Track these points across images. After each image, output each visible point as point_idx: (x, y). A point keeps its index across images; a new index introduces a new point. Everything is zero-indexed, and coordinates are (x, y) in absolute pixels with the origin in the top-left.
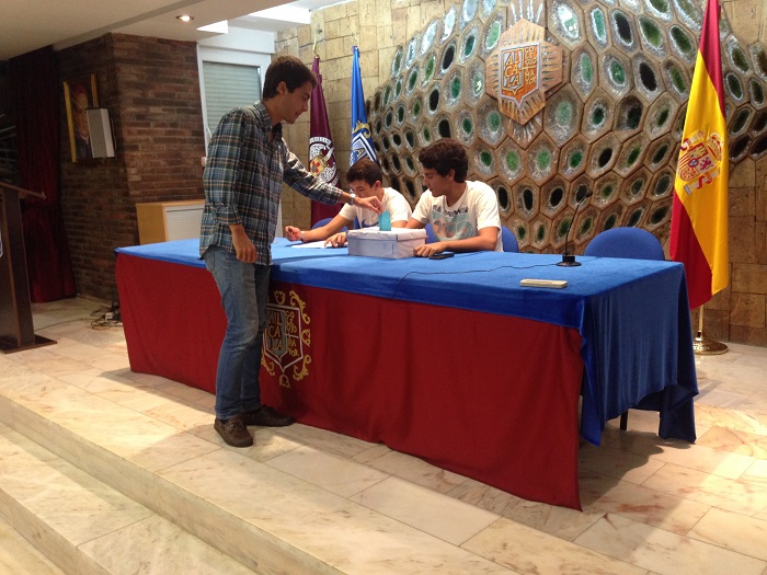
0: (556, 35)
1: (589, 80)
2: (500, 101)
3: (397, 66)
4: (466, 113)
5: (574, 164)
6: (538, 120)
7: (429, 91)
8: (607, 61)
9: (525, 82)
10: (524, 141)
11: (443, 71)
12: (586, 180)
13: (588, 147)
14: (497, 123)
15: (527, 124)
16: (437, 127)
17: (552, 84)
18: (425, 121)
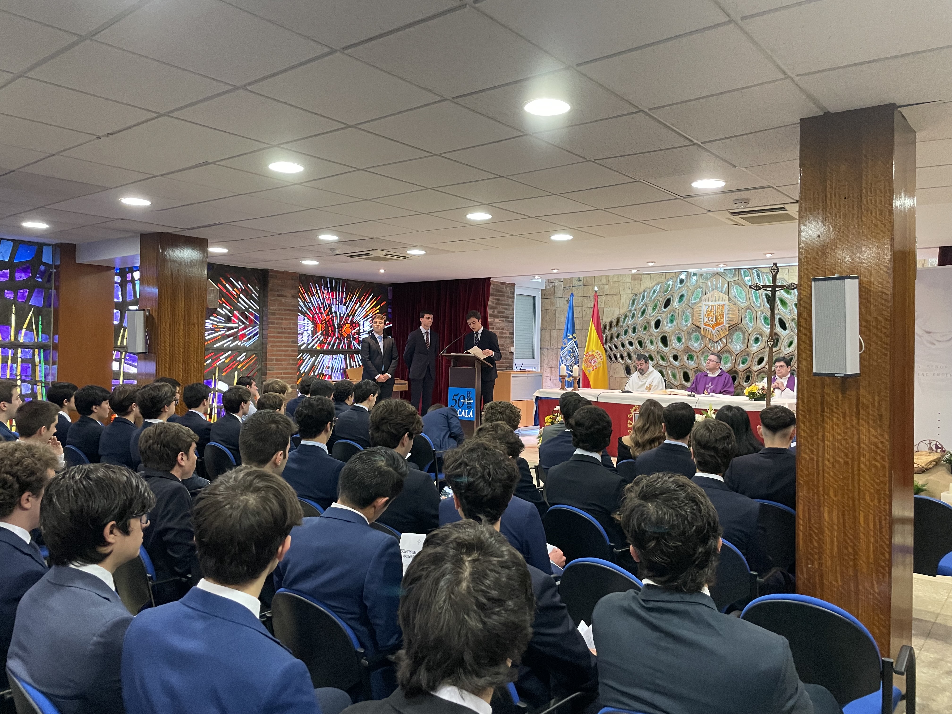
0: (734, 299)
1: (751, 323)
2: (702, 329)
3: (633, 304)
4: (679, 333)
5: (743, 363)
6: (724, 340)
7: (654, 319)
8: (761, 314)
9: (717, 321)
10: (716, 350)
11: (663, 310)
12: (750, 372)
13: (752, 355)
14: (698, 340)
15: (718, 341)
16: (659, 338)
17: (732, 323)
18: (652, 335)
